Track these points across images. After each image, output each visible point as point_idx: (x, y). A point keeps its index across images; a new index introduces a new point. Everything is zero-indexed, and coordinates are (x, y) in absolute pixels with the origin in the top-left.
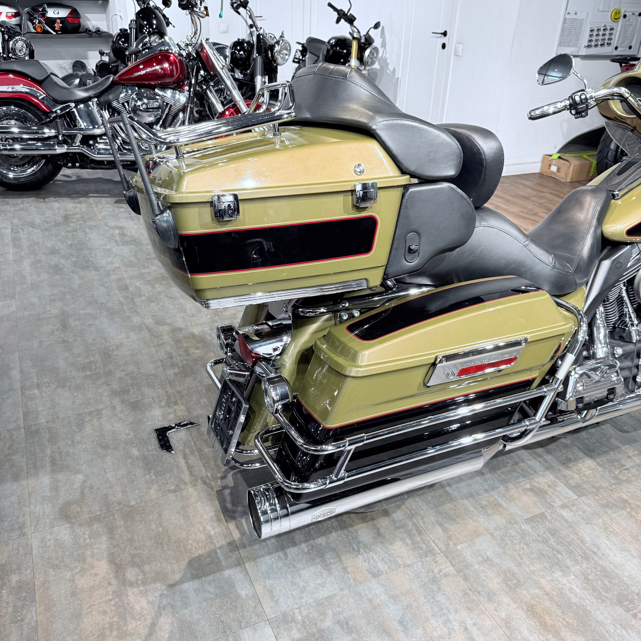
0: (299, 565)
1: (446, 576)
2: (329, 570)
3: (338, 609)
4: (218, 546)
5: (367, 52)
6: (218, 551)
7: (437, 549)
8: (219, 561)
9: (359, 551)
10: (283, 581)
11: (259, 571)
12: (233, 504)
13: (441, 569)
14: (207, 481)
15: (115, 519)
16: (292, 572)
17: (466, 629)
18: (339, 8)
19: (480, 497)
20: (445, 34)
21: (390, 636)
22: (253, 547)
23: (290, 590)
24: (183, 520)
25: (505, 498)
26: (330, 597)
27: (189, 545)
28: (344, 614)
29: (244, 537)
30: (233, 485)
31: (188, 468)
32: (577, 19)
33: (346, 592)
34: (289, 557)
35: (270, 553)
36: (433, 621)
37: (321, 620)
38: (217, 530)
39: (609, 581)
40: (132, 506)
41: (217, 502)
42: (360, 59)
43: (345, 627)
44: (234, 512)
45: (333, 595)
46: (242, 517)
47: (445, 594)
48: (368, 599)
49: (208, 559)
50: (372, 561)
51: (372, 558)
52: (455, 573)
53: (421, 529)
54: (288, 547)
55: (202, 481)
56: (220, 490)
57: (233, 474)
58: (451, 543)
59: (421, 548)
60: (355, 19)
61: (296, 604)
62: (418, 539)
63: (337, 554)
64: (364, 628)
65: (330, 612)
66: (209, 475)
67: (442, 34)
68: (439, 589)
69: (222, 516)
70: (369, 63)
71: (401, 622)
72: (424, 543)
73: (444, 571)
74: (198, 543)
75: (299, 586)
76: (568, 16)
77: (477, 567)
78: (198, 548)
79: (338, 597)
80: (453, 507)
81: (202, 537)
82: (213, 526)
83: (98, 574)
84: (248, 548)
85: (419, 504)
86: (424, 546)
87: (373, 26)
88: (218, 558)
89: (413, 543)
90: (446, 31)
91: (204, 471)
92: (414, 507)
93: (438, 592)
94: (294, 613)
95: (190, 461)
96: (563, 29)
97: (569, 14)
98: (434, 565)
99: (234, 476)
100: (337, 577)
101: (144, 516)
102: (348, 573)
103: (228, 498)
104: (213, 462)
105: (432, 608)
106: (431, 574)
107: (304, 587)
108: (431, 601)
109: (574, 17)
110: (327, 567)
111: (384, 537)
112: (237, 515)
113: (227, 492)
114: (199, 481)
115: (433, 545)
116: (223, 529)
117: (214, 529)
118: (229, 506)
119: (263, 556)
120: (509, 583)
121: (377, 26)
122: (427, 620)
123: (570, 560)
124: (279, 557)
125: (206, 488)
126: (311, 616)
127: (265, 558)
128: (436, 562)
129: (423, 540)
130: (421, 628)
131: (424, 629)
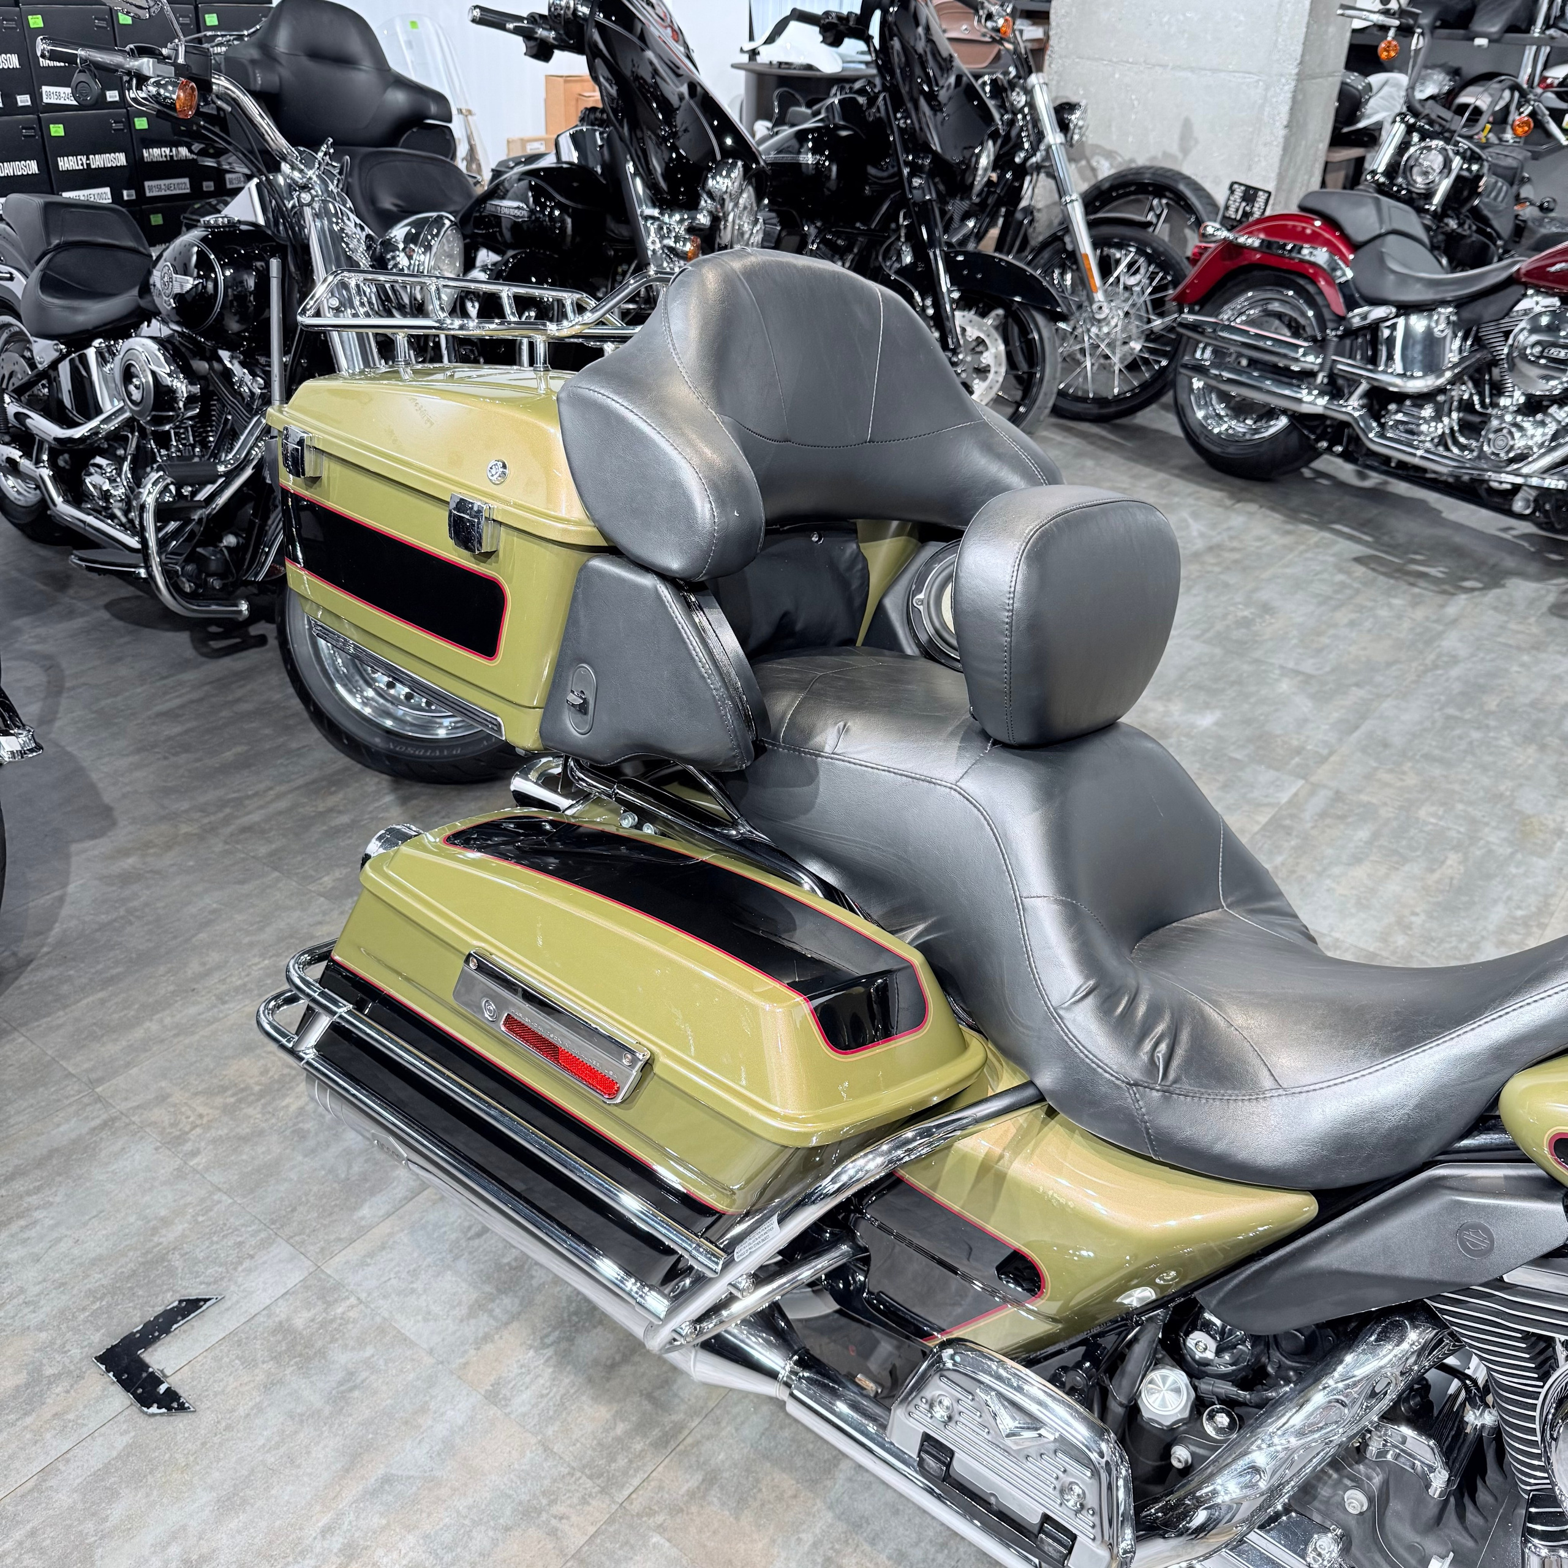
0: (461, 1263)
1: (553, 1533)
2: (472, 1313)
3: (381, 1362)
7: (626, 1493)
9: (545, 1346)
10: (416, 1255)
11: (423, 1211)
13: (568, 1518)
16: (442, 1259)
23: (397, 1273)
26: (407, 1337)
33: (428, 1360)
36: (411, 1539)
45: (411, 1342)
50: (528, 1379)
51: (539, 1376)
52: (571, 1551)
53: (672, 1444)
58: (660, 1519)
59: (612, 1459)
61: (369, 1294)
62: (638, 1447)
63: (519, 1314)
68: (507, 1528)
72: (631, 1461)
73: (563, 1526)
79: (408, 1353)
86: (622, 1462)
89: (618, 1440)
94: (347, 1298)
98: (575, 1500)
100: (458, 1334)
102: (477, 1349)
105: (447, 1527)
106: (544, 1502)
107: (413, 1291)
108: (467, 1521)
110: (478, 1307)
111: (609, 1379)
115: (636, 1482)
122: (409, 1528)
126: (350, 1326)
128: (584, 1501)
129: (639, 1456)
130: (384, 1522)
131: (383, 1529)
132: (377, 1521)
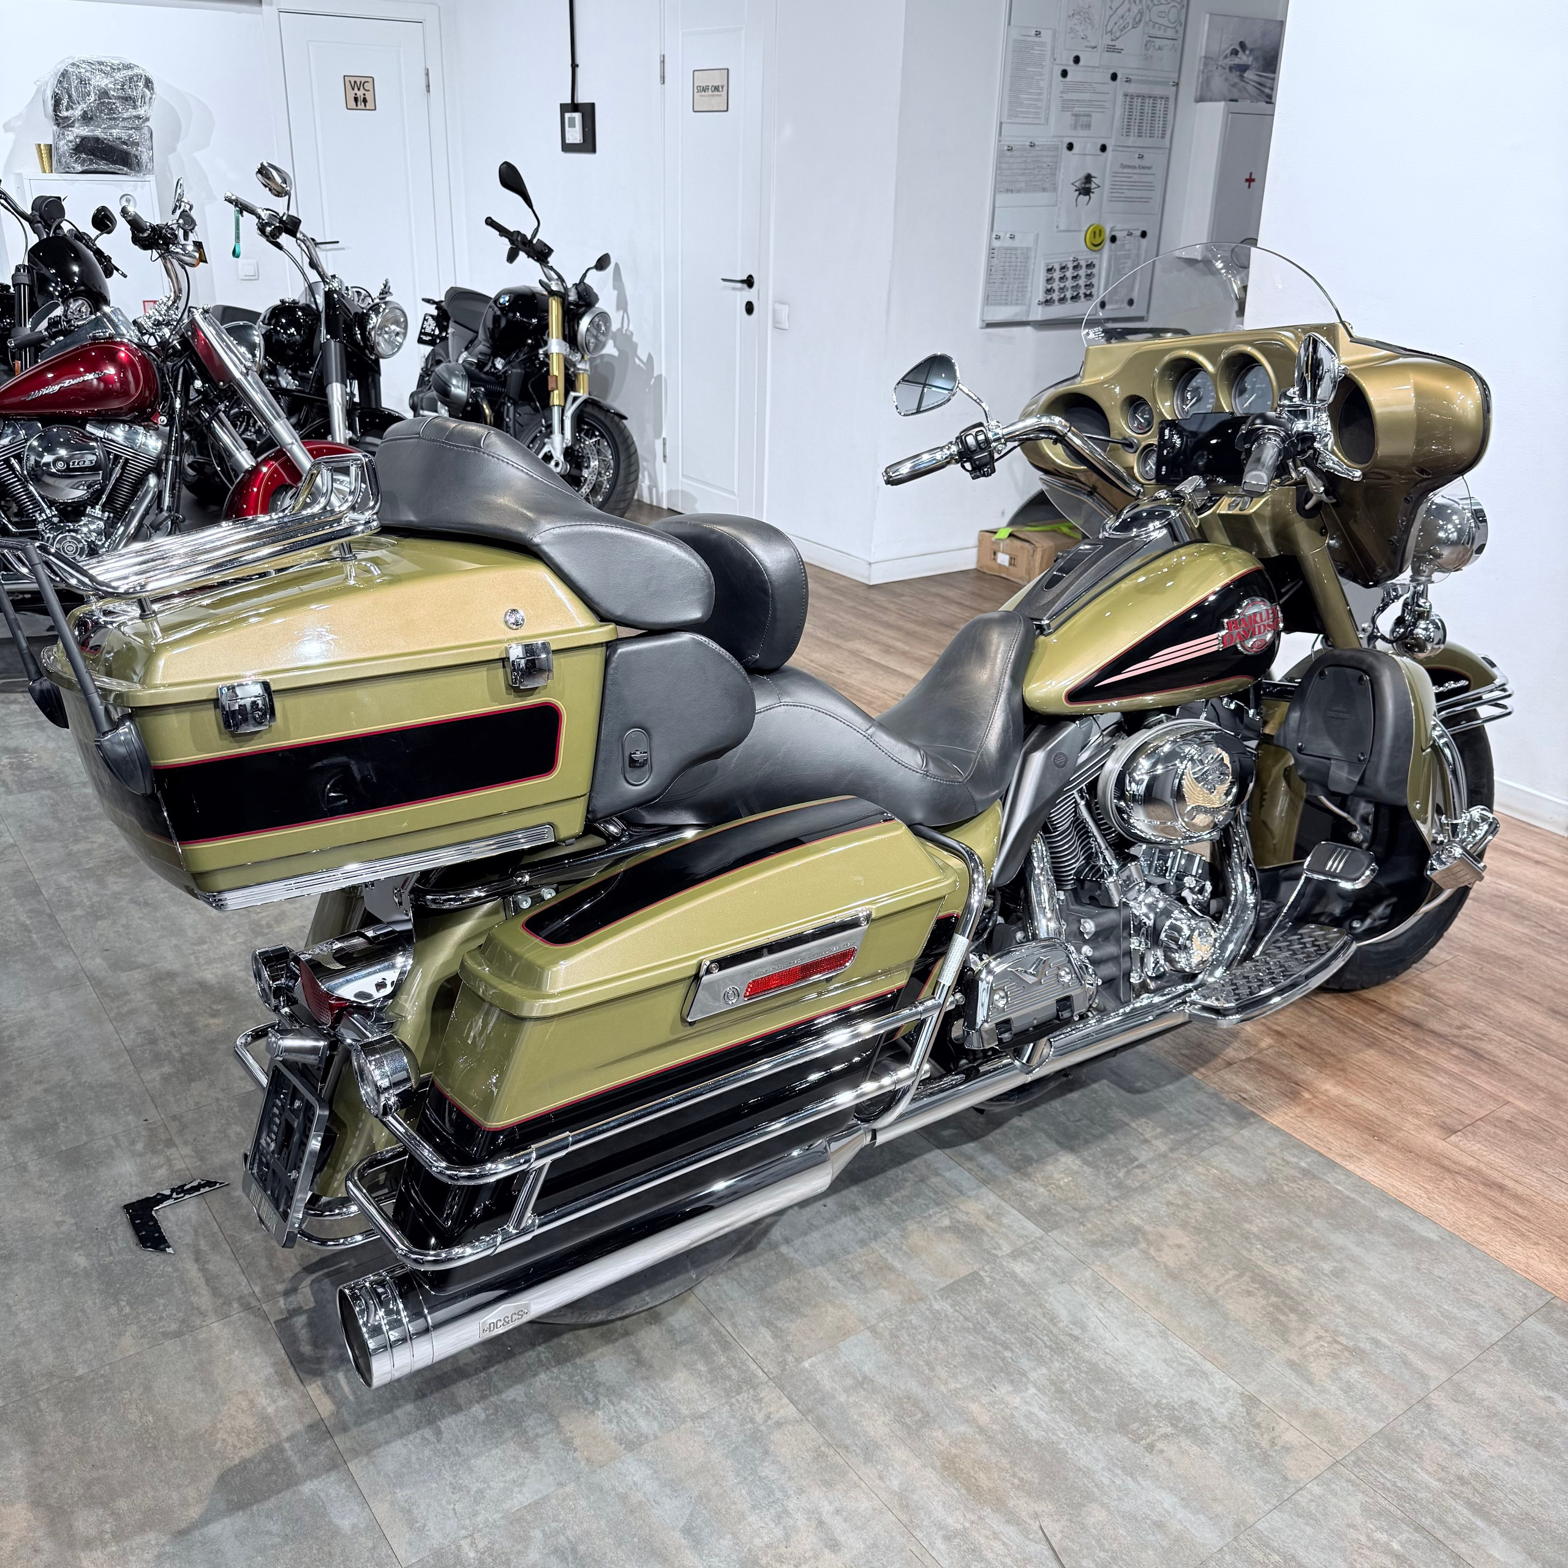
0: (466, 1450)
1: (779, 1425)
2: (535, 1452)
3: (553, 1525)
4: (284, 1435)
5: (584, 323)
6: (287, 1445)
7: (761, 1373)
8: (289, 1465)
9: (597, 1401)
10: (434, 1485)
11: (379, 1473)
12: (315, 1344)
13: (770, 1413)
14: (254, 1303)
15: (41, 1411)
16: (452, 1465)
17: (821, 1523)
18: (512, 228)
19: (850, 1257)
20: (749, 282)
21: (666, 1560)
22: (364, 1427)
23: (449, 1502)
24: (203, 1391)
25: (900, 1253)
26: (537, 1503)
27: (219, 1444)
28: (569, 1533)
29: (344, 1409)
30: (312, 1305)
31: (207, 1281)
32: (1016, 249)
33: (570, 1488)
34: (446, 1436)
35: (402, 1435)
36: (752, 1518)
37: (519, 1552)
38: (281, 1403)
39: (1103, 1389)
40: (80, 1378)
41: (279, 1345)
42: (570, 337)
43: (570, 1559)
44: (319, 1360)
45: (543, 1498)
46: (336, 1368)
47: (779, 1462)
48: (618, 1495)
49: (264, 1465)
50: (625, 1418)
51: (626, 1411)
52: (798, 1416)
53: (729, 1339)
54: (444, 1417)
55: (241, 1305)
56: (284, 1320)
57: (313, 1282)
58: (790, 1358)
59: (728, 1378)
60: (551, 251)
61: (463, 1528)
62: (723, 1359)
63: (551, 1415)
64: (610, 1555)
65: (537, 1534)
66: (257, 1289)
67: (742, 282)
68: (766, 1453)
69: (291, 1371)
70: (592, 346)
71: (687, 1531)
72: (735, 1367)
73: (775, 1417)
74: (238, 1435)
75: (468, 1492)
76: (996, 244)
77: (843, 1398)
78: (239, 1445)
79: (554, 1501)
80: (795, 1284)
81: (249, 1422)
82: (271, 1396)
83: (8, 1534)
84: (354, 1431)
85: (726, 1288)
86: (733, 1372)
87: (594, 264)
88: (286, 1460)
89: (711, 1371)
90: (750, 276)
91: (244, 1282)
92: (714, 1297)
93: (763, 1461)
94: (459, 1548)
95: (210, 1266)
96: (990, 270)
97: (998, 238)
98: (756, 1406)
99: (316, 1286)
100: (551, 1462)
101: (109, 1394)
102: (575, 1450)
103: (304, 1334)
104: (264, 1262)
105: (750, 1493)
106: (750, 1426)
107: (480, 1491)
108: (750, 1478)
109: (1008, 243)
110: (529, 1444)
111: (651, 1366)
112: (325, 1366)
113: (301, 1320)
114: (235, 1305)
115: (754, 1366)
116: (294, 1400)
117: (275, 1402)
118: (306, 1349)
119: (387, 1443)
120: (908, 1420)
121: (602, 263)
122: (742, 1517)
123: (1028, 1359)
124: (423, 1438)
125: (252, 1318)
126: (497, 1547)
127: (393, 1445)
128: (759, 1401)
129: (732, 1361)
130: (729, 1536)
131: (735, 1535)
132: (727, 1542)
